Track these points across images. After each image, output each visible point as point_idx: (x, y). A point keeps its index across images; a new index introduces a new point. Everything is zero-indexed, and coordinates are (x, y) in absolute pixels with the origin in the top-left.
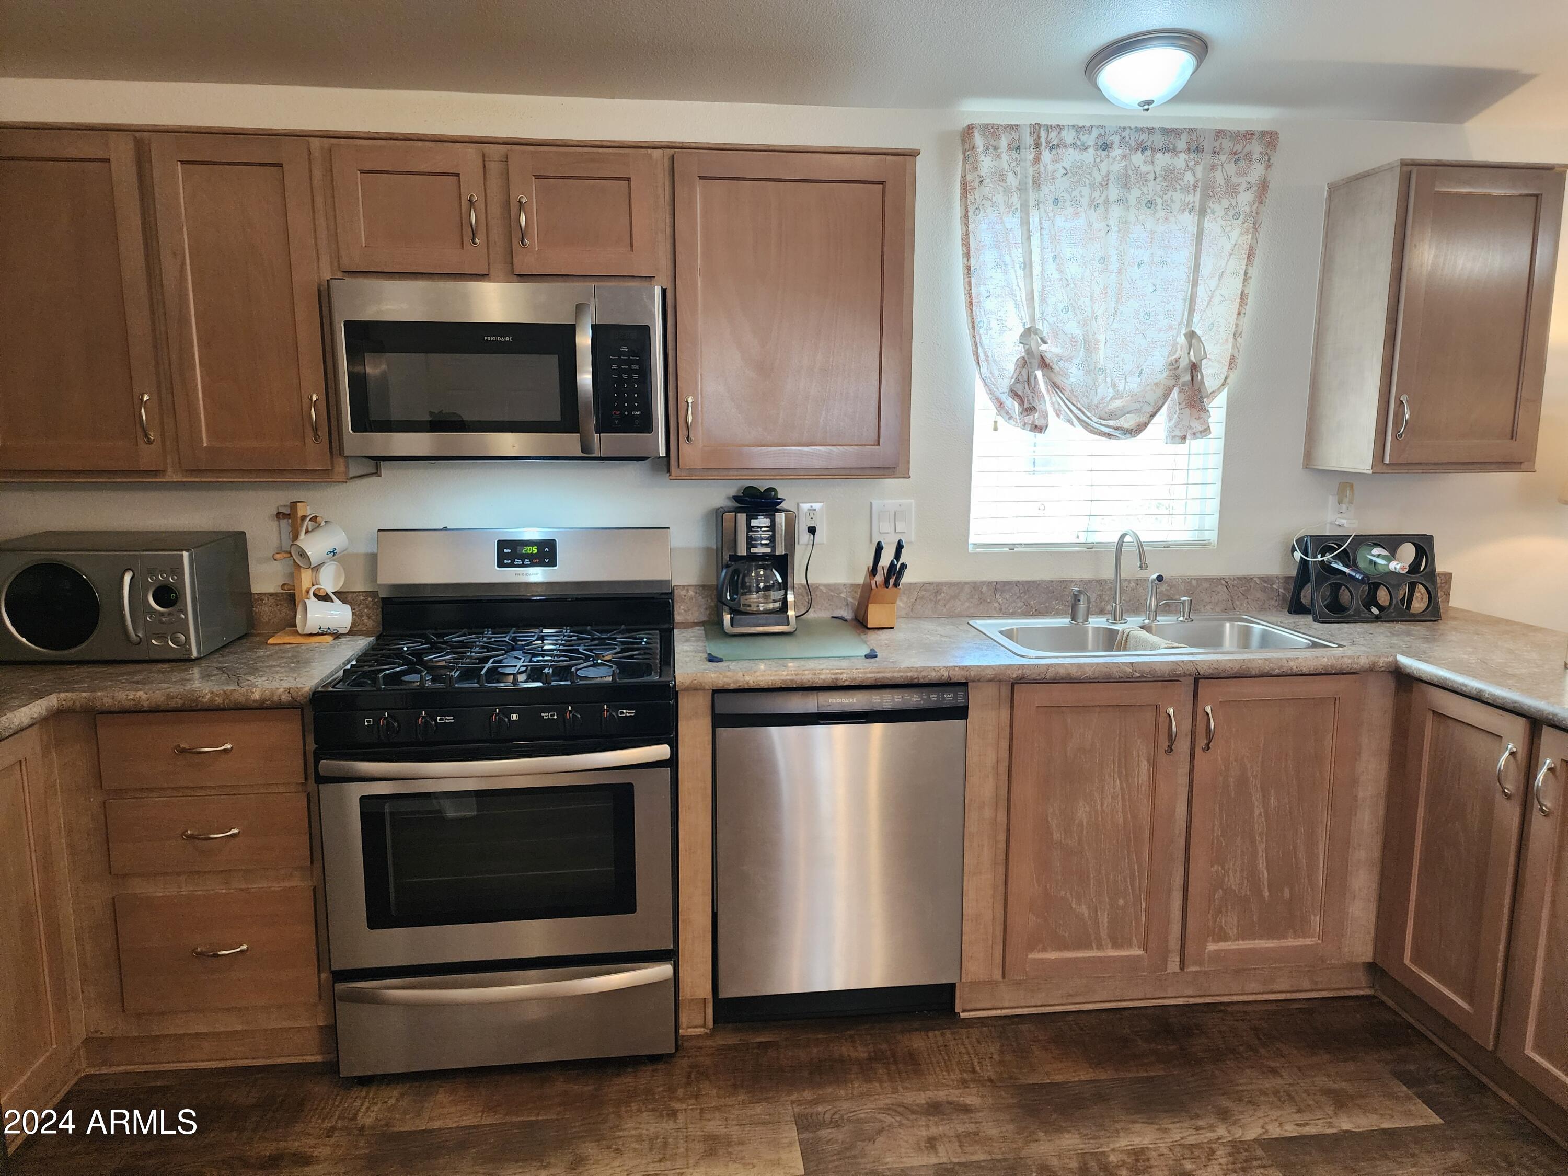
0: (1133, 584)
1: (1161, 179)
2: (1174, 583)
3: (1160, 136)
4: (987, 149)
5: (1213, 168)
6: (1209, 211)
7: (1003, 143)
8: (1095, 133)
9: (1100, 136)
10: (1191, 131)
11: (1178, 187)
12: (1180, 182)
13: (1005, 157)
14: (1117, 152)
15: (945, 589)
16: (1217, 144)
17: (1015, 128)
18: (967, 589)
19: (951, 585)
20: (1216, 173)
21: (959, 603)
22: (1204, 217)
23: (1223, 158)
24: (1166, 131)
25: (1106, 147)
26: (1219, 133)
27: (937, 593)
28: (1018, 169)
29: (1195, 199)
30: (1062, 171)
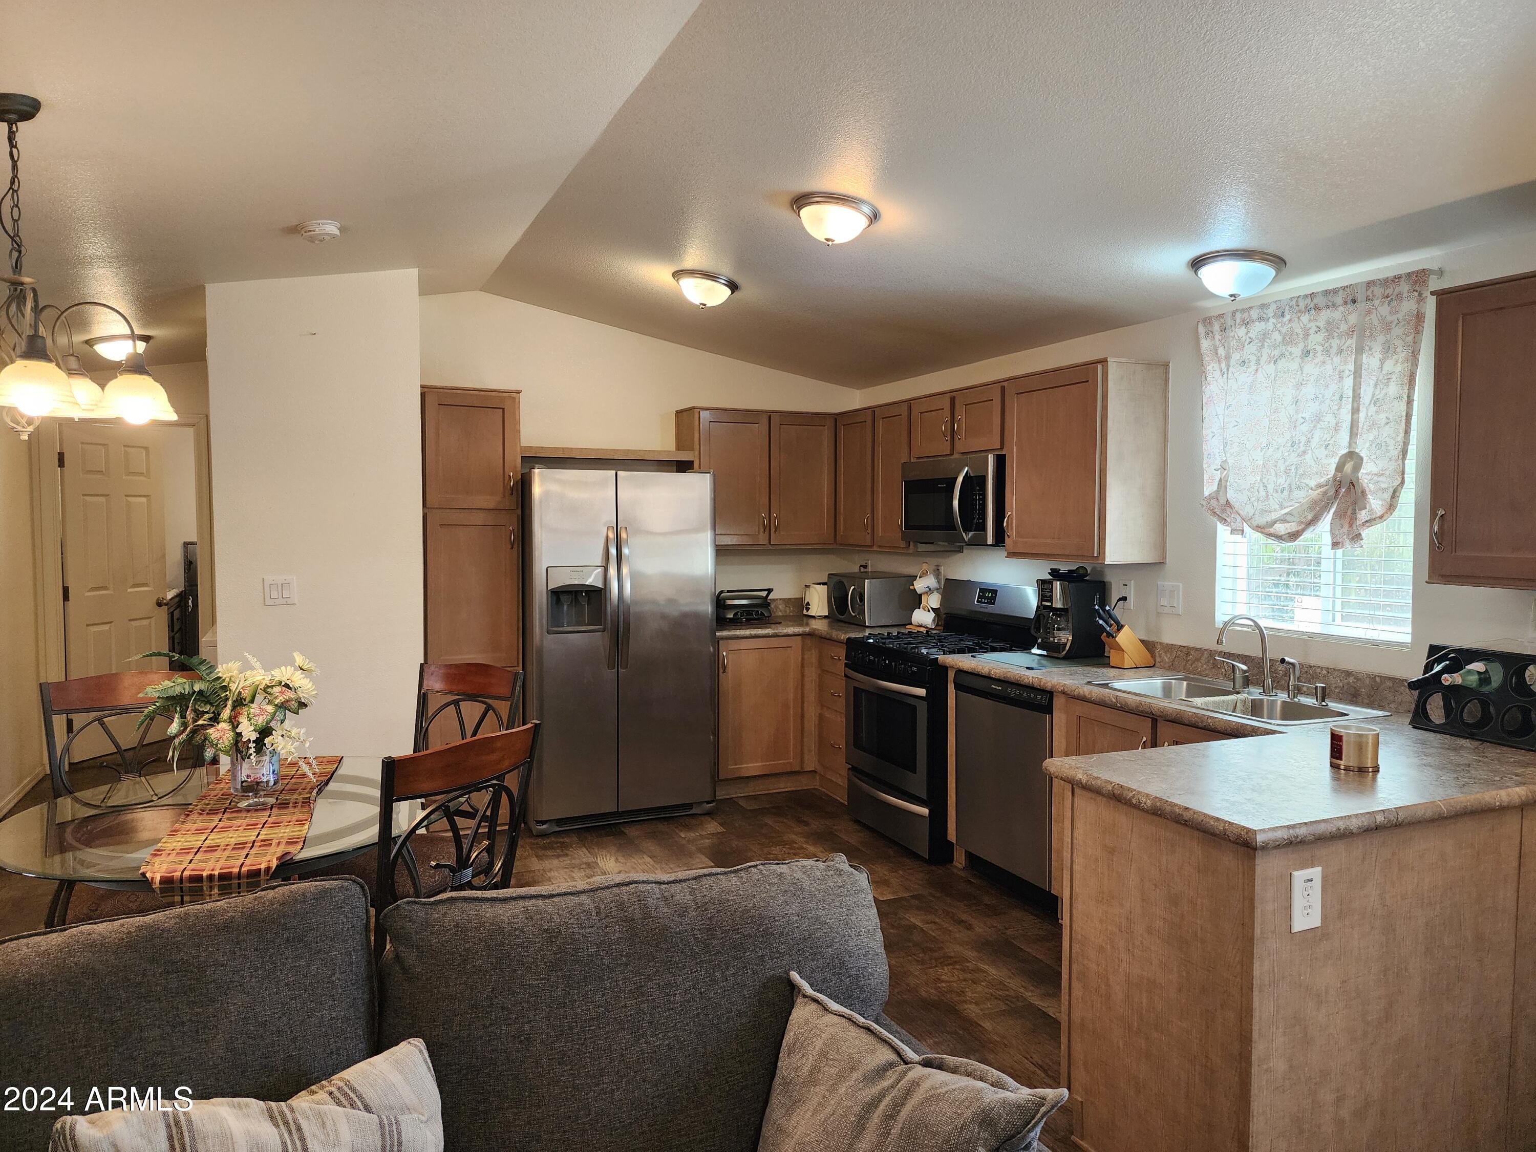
0: (1324, 672)
1: (1324, 330)
2: (1360, 676)
3: (1322, 298)
4: (1208, 333)
5: (1369, 312)
6: (1367, 348)
7: (1216, 327)
8: (1273, 307)
9: (1278, 308)
10: (1344, 288)
11: (1336, 334)
12: (1337, 330)
13: (1217, 337)
14: (1288, 317)
15: (1192, 652)
16: (1369, 293)
17: (1221, 316)
18: (1206, 655)
19: (1196, 649)
20: (1372, 316)
21: (1200, 664)
22: (1362, 354)
23: (1377, 302)
24: (1327, 293)
25: (1283, 315)
26: (1370, 284)
27: (1188, 654)
28: (1226, 344)
29: (1351, 342)
30: (1248, 340)
